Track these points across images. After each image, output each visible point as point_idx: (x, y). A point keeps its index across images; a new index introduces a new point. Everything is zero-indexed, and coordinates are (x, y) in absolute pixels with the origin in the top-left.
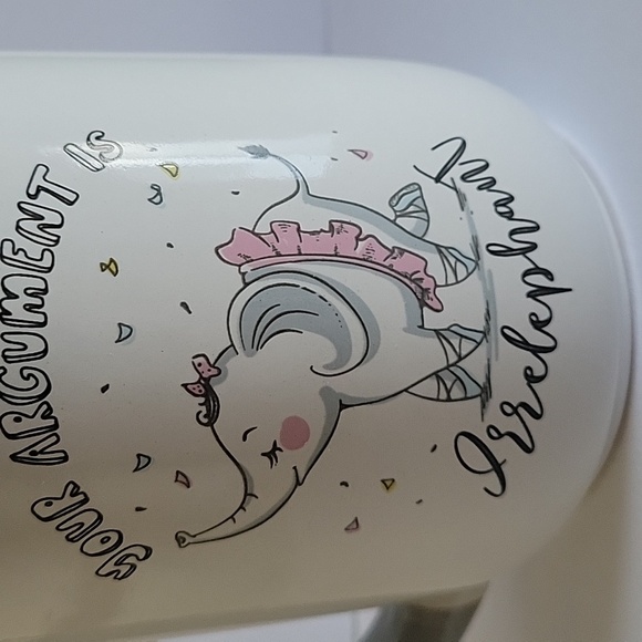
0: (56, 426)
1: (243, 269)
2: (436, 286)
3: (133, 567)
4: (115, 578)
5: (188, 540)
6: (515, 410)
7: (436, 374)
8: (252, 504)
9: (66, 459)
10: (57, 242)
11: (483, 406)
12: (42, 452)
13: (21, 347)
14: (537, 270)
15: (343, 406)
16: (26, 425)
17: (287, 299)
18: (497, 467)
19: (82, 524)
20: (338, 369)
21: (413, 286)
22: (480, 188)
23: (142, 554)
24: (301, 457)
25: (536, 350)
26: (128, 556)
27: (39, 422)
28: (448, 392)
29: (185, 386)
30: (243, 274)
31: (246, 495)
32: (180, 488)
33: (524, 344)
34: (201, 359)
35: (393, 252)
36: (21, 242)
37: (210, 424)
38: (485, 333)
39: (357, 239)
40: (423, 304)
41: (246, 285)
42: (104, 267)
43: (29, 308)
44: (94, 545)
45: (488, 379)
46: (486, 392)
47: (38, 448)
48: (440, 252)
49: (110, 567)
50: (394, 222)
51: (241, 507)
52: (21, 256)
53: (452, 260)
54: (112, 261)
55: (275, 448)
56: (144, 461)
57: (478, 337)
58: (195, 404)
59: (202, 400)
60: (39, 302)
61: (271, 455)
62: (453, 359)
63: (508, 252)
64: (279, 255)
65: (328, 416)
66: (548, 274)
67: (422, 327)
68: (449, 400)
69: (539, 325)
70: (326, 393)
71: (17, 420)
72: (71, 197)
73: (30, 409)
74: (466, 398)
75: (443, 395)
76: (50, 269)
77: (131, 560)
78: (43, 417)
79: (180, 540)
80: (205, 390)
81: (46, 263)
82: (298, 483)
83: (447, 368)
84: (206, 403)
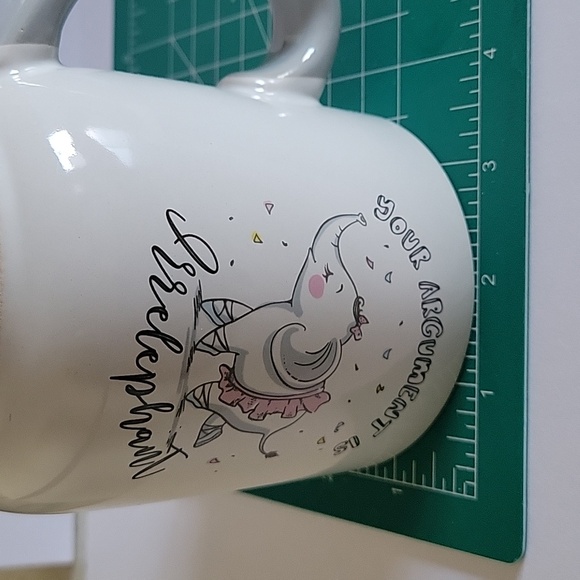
0: (423, 303)
1: (322, 390)
2: (219, 382)
3: (379, 204)
4: (385, 198)
5: (359, 219)
6: (174, 286)
7: (233, 321)
8: (334, 240)
9: (420, 284)
10: (394, 400)
11: (200, 293)
12: (428, 289)
13: (428, 348)
14: (139, 394)
15: (290, 302)
16: (433, 306)
17: (308, 373)
18: (181, 238)
19: (409, 241)
21: (234, 382)
22: (153, 448)
23: (378, 213)
25: (156, 333)
26: (384, 213)
27: (429, 307)
28: (225, 306)
29: (368, 323)
30: (323, 387)
31: (338, 247)
32: (370, 257)
33: (166, 339)
34: (357, 338)
35: (237, 404)
36: (408, 400)
37: (358, 297)
38: (195, 348)
39: (254, 410)
40: (232, 370)
41: (324, 381)
42: (383, 389)
43: (419, 367)
44: (401, 225)
45: (196, 314)
46: (199, 303)
47: (430, 292)
48: (207, 404)
49: (390, 207)
50: (226, 422)
51: (339, 238)
52: (411, 393)
53: (202, 400)
54: (378, 392)
55: (326, 277)
56: (388, 278)
57: (200, 346)
58: (365, 311)
59: (361, 313)
60: (414, 371)
61: (329, 273)
62: (220, 331)
63: (157, 407)
64: (301, 399)
66: (130, 390)
67: (237, 354)
68: (225, 301)
69: (151, 353)
70: (300, 313)
71: (436, 309)
72: (375, 423)
73: (432, 314)
74: (213, 300)
75: (229, 304)
77: (382, 210)
78: (426, 309)
79: (363, 219)
80: (359, 319)
81: (403, 390)
82: (311, 249)
83: (225, 324)
84: (359, 311)
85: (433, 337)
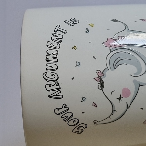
0: (60, 88)
1: (110, 48)
3: (83, 130)
4: (78, 133)
5: (97, 123)
8: (115, 113)
9: (62, 97)
10: (61, 42)
13: (51, 67)
15: (140, 85)
16: (52, 88)
17: (122, 56)
19: (68, 116)
20: (138, 75)
23: (85, 126)
24: (129, 100)
26: (81, 127)
27: (55, 87)
29: (94, 78)
30: (110, 49)
31: (113, 110)
32: (94, 107)
34: (99, 71)
36: (52, 42)
37: (102, 89)
41: (111, 52)
42: (73, 48)
43: (53, 58)
44: (71, 123)
47: (55, 94)
49: (76, 130)
51: (112, 114)
52: (52, 45)
54: (75, 46)
55: (121, 97)
56: (84, 99)
58: (97, 83)
59: (99, 82)
60: (56, 56)
61: (120, 99)
65: (136, 88)
70: (135, 81)
71: (50, 86)
72: (65, 32)
73: (53, 84)
76: (59, 48)
77: (82, 128)
78: (57, 86)
79: (95, 123)
80: (100, 80)
81: (58, 47)
82: (128, 108)
84: (100, 83)
85: (49, 73)
